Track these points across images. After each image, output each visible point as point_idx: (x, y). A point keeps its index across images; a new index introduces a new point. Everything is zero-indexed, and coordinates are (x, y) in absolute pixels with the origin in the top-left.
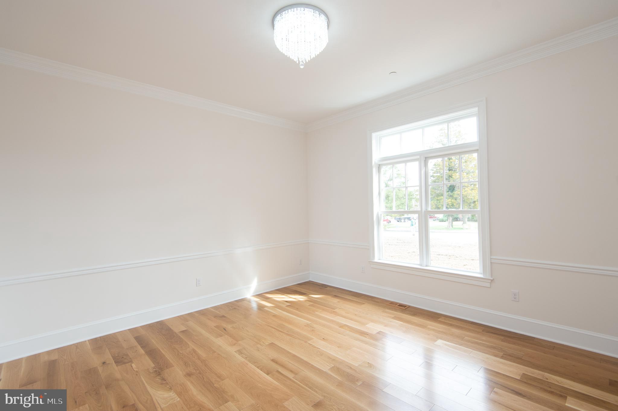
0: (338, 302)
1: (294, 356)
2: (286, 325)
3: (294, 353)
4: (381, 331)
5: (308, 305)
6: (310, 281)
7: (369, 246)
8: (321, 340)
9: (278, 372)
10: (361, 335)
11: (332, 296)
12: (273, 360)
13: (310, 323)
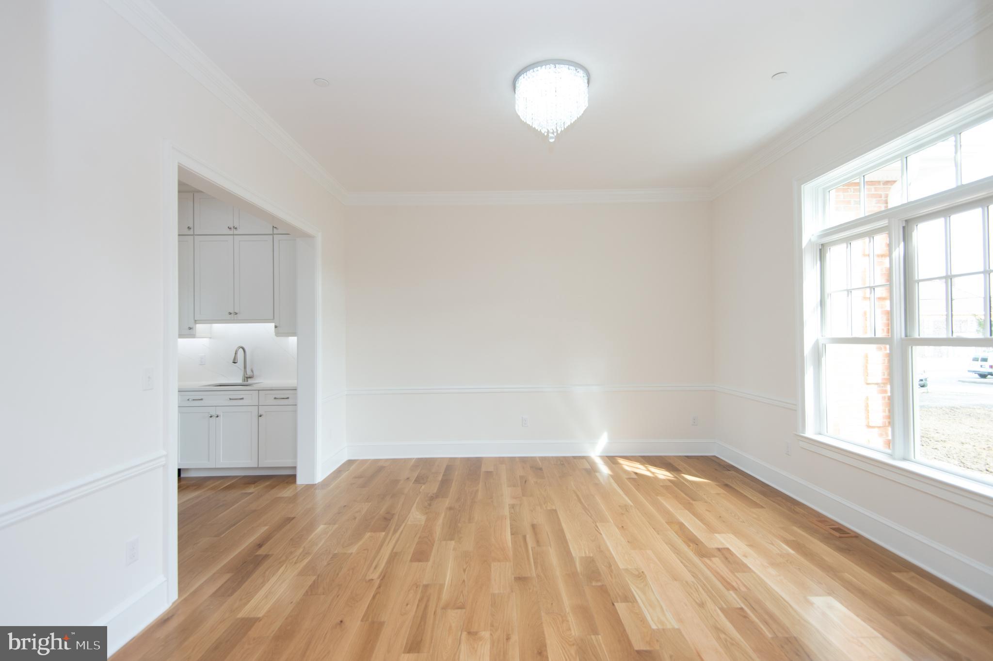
0: (718, 494)
1: (561, 531)
2: (598, 499)
3: (564, 526)
4: (731, 548)
5: (661, 486)
6: (715, 456)
7: (796, 405)
8: (618, 527)
9: (525, 538)
10: (684, 542)
11: (718, 484)
12: (534, 527)
13: (632, 504)
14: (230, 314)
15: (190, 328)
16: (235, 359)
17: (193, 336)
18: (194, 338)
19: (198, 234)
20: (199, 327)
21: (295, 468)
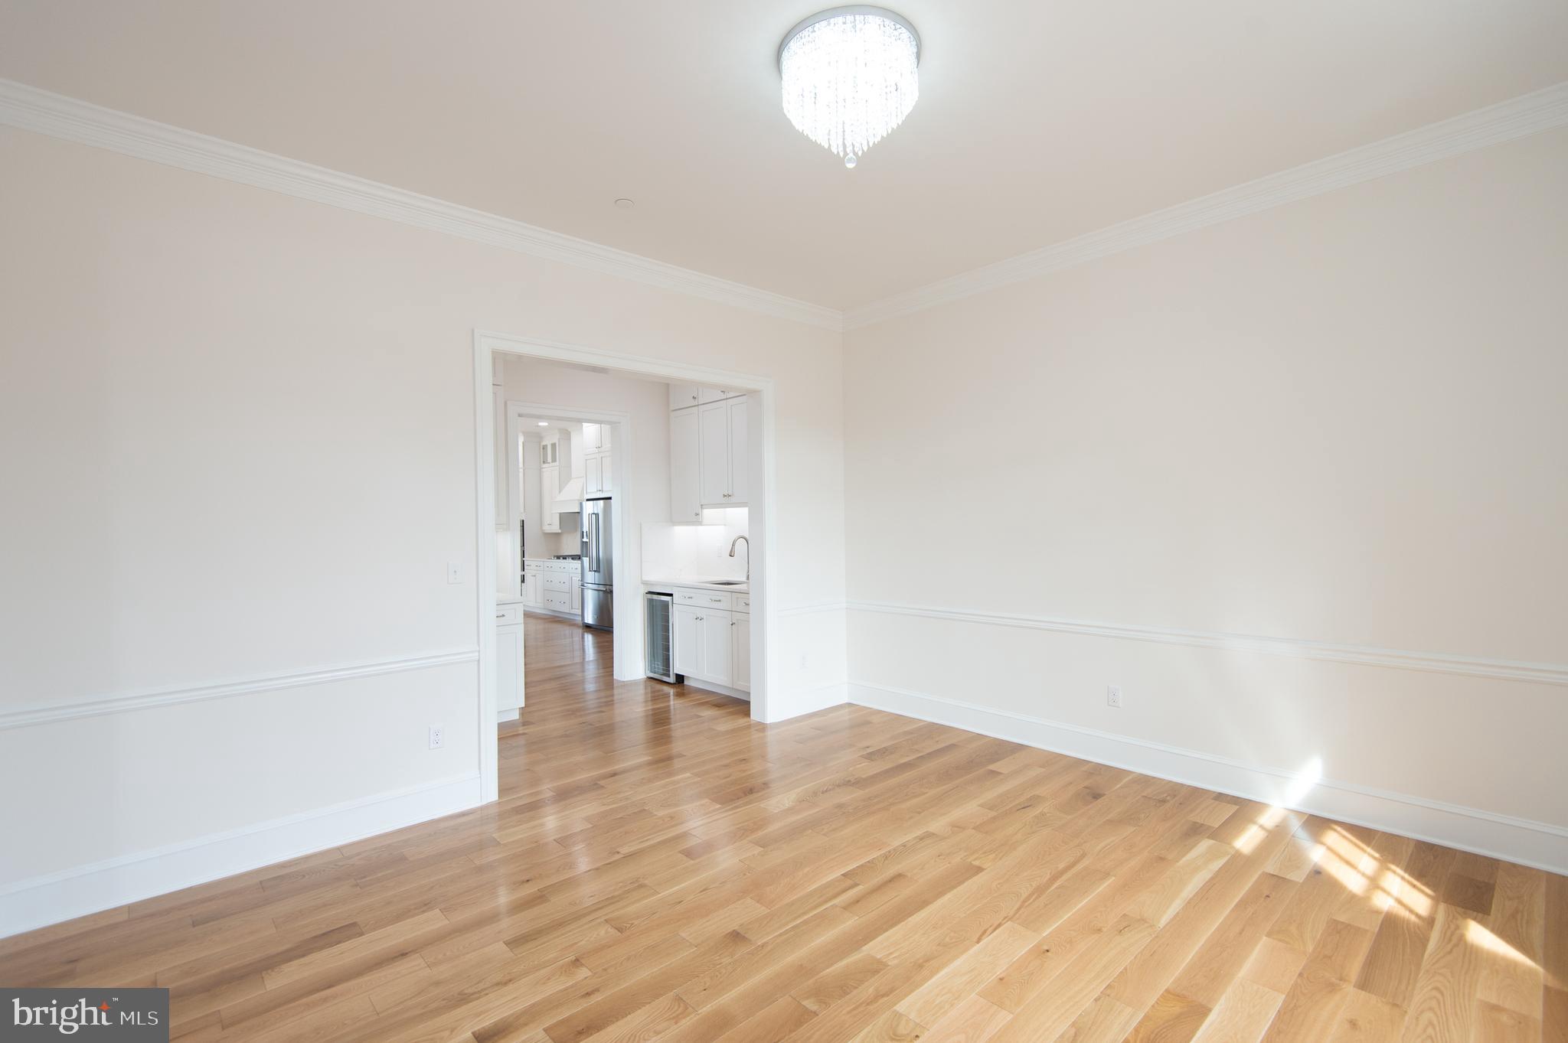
14: (725, 496)
15: (697, 514)
16: (731, 551)
17: (700, 523)
18: (701, 525)
19: (702, 402)
20: (708, 513)
21: (749, 693)
